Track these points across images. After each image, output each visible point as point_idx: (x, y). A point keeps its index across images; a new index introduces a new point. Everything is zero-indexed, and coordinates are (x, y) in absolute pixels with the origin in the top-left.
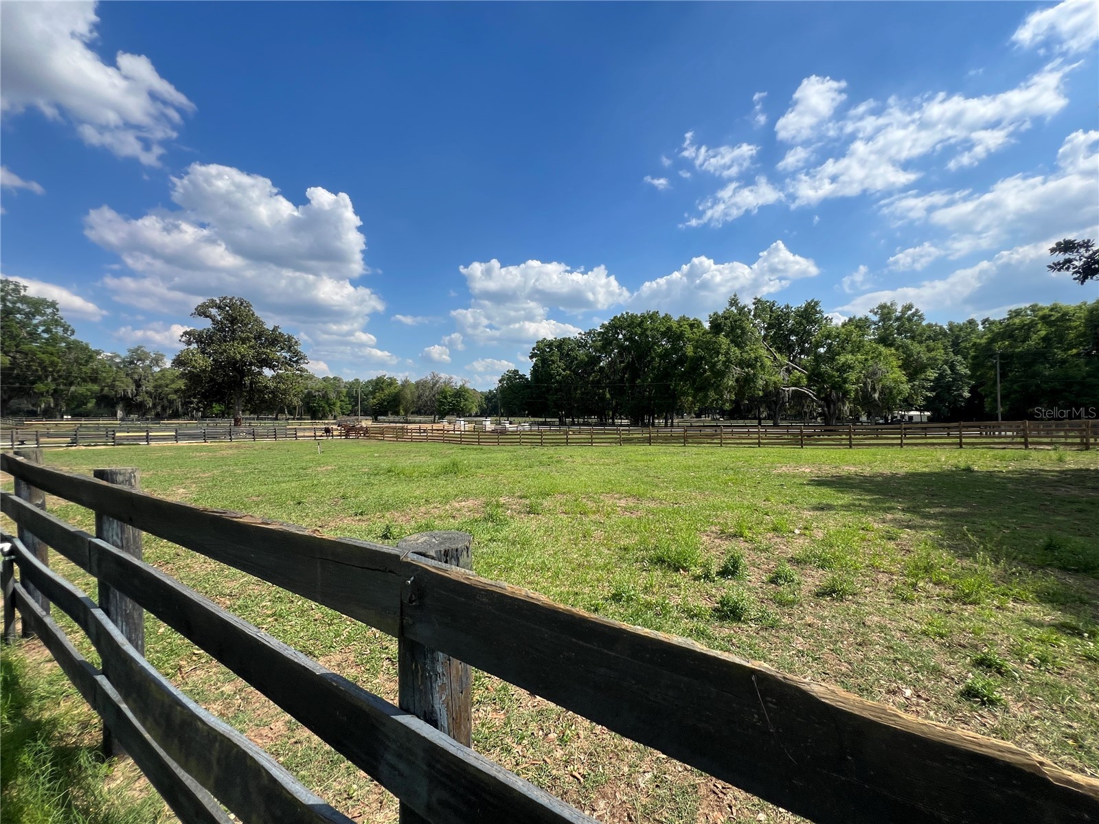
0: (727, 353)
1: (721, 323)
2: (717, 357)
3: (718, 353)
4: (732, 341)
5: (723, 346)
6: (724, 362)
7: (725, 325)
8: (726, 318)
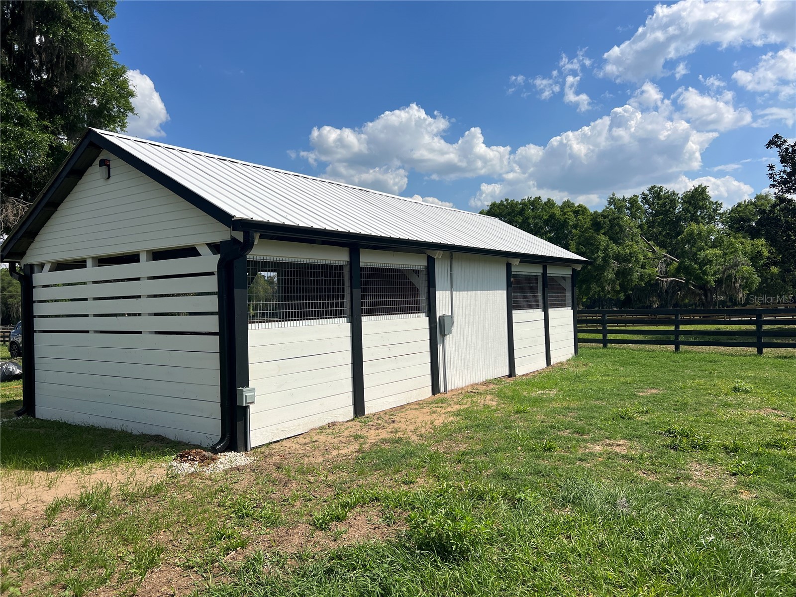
0: (605, 250)
1: (600, 221)
2: (597, 252)
3: (598, 249)
4: (611, 238)
5: (602, 243)
6: (604, 259)
7: (604, 223)
8: (605, 217)
